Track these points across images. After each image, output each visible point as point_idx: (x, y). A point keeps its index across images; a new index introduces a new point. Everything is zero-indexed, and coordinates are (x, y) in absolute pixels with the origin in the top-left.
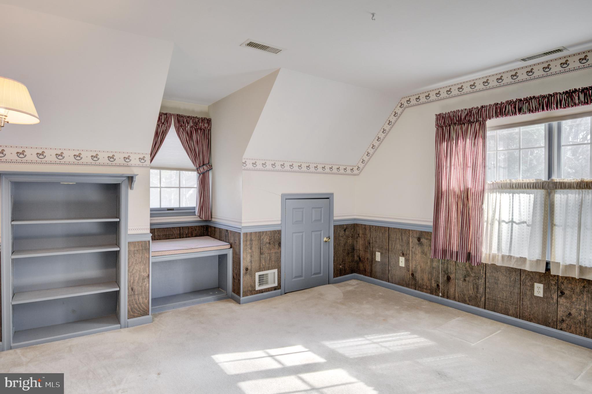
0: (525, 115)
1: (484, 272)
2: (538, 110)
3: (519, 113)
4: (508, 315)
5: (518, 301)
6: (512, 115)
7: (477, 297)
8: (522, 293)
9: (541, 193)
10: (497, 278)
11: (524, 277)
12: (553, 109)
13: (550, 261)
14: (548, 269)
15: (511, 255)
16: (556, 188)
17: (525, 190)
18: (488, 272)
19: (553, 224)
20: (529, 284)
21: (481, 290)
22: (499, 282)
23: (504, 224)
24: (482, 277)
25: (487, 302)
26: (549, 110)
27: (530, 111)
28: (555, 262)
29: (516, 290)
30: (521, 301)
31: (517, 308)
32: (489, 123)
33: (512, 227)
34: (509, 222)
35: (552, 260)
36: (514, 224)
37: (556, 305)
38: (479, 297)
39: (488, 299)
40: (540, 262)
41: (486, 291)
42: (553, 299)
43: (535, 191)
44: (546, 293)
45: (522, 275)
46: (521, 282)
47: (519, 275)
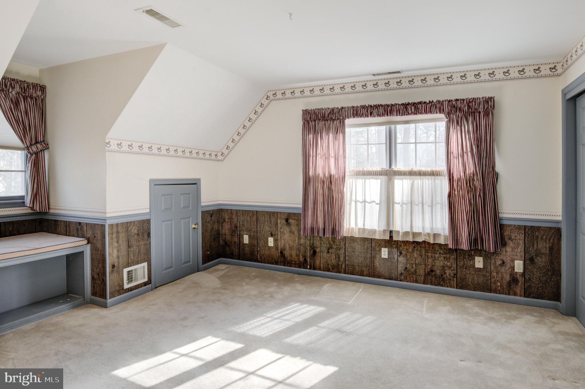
0: (375, 118)
1: (344, 243)
2: (384, 116)
3: (371, 116)
4: (363, 276)
5: (370, 264)
6: (366, 117)
7: (339, 265)
8: (373, 257)
9: (384, 178)
10: (354, 248)
11: (374, 244)
12: (394, 116)
13: (392, 230)
14: (391, 237)
15: (365, 228)
16: (395, 175)
17: (373, 177)
18: (347, 243)
19: (394, 202)
20: (377, 249)
21: (342, 259)
22: (355, 251)
23: (358, 203)
24: (342, 248)
25: (347, 268)
26: (392, 116)
27: (379, 115)
28: (396, 231)
29: (369, 256)
30: (372, 264)
31: (370, 269)
32: (348, 121)
33: (365, 206)
34: (363, 202)
35: (394, 230)
36: (367, 204)
37: (397, 262)
38: (340, 265)
39: (348, 265)
40: (385, 231)
41: (346, 259)
42: (394, 258)
43: (381, 177)
44: (390, 255)
45: (372, 243)
46: (372, 249)
47: (370, 243)
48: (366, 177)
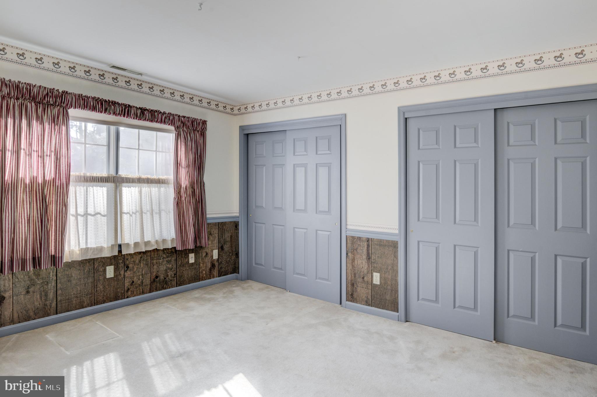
0: (109, 115)
1: (55, 273)
2: (121, 116)
3: (105, 113)
4: (83, 308)
5: (92, 290)
6: (98, 112)
7: (47, 305)
8: (96, 280)
9: (111, 185)
10: (70, 275)
11: (97, 265)
12: (131, 118)
13: (121, 244)
14: (120, 251)
15: (88, 247)
16: (123, 182)
17: (98, 184)
18: (59, 273)
19: (121, 212)
20: (102, 270)
21: (51, 295)
22: (72, 279)
23: (79, 217)
24: (52, 280)
25: (59, 305)
26: (128, 118)
27: (114, 113)
28: (125, 244)
29: (90, 280)
30: (95, 288)
31: (92, 297)
32: (72, 112)
33: (87, 220)
34: (84, 215)
35: (123, 243)
36: (89, 217)
37: (124, 279)
38: (48, 304)
39: (61, 301)
40: (113, 246)
41: (58, 294)
42: (121, 275)
43: (107, 184)
44: (116, 272)
45: (95, 263)
46: (95, 270)
47: (93, 264)
48: (88, 184)
